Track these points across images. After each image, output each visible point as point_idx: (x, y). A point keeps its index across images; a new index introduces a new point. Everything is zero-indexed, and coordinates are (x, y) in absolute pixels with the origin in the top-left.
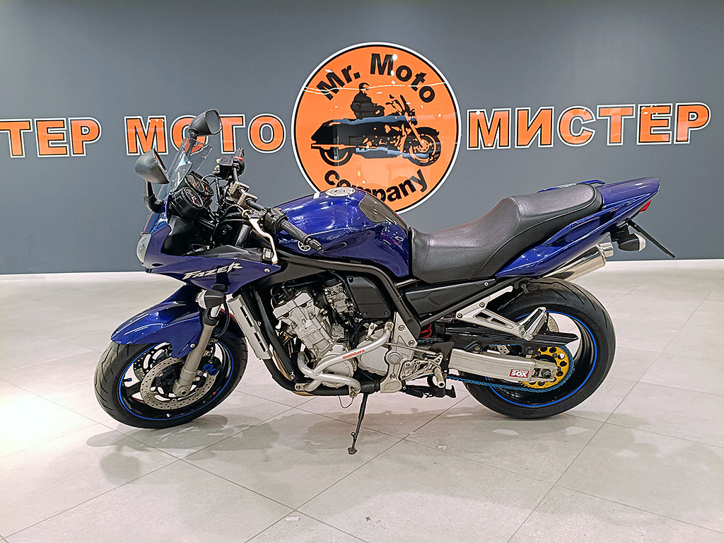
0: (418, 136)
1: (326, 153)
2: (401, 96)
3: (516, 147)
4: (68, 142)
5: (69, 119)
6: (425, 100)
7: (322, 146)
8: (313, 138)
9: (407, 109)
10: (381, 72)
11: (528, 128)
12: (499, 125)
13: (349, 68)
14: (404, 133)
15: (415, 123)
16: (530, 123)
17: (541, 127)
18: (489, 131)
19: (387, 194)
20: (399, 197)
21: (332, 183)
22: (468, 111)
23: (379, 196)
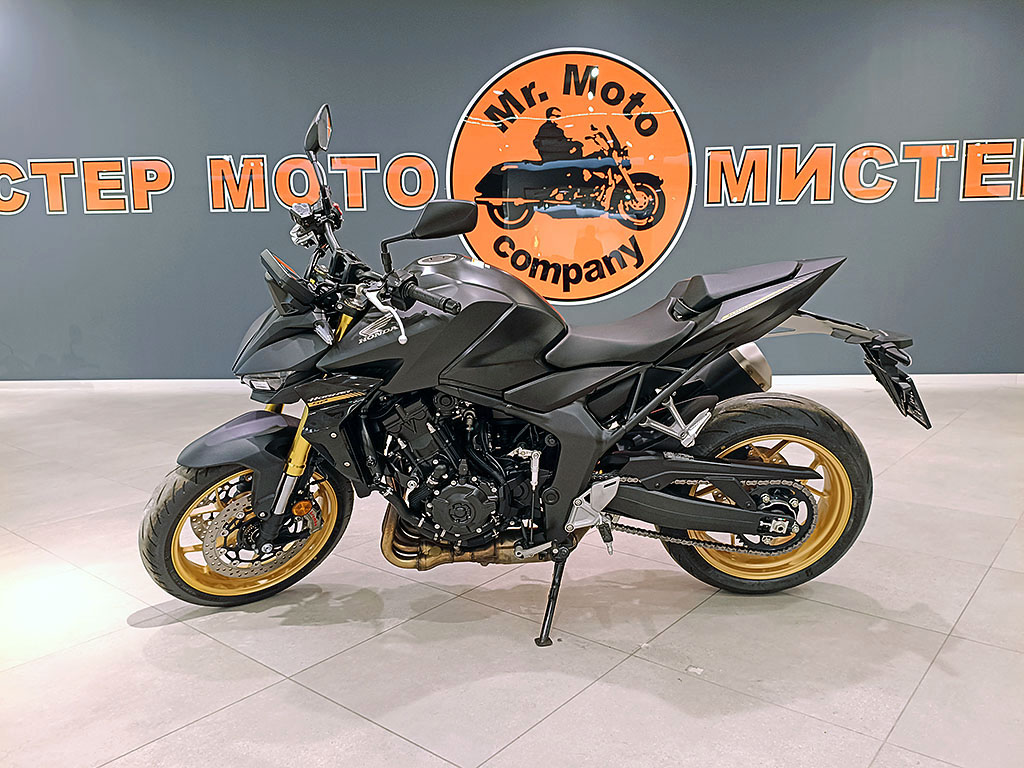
0: (632, 185)
1: (495, 211)
2: (608, 127)
3: (778, 203)
4: (127, 193)
5: (129, 159)
7: (491, 200)
8: (478, 188)
9: (617, 146)
10: (579, 92)
11: (797, 175)
12: (753, 170)
13: (532, 85)
14: (611, 181)
15: (628, 167)
16: (799, 168)
17: (815, 173)
18: (738, 179)
19: (585, 271)
20: (602, 275)
21: (504, 255)
22: (707, 149)
23: (573, 274)
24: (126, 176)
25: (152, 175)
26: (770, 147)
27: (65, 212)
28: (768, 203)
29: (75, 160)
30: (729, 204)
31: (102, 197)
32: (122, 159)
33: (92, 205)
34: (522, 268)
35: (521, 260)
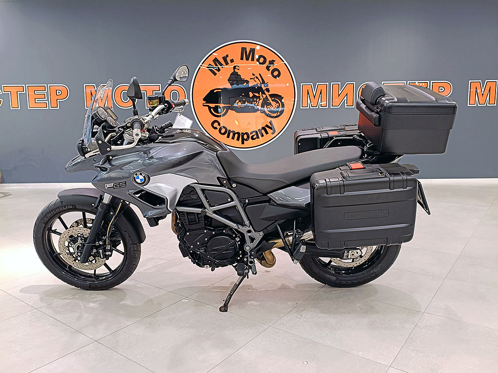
0: (270, 99)
1: (212, 109)
2: (260, 74)
3: (331, 107)
4: (48, 100)
5: (49, 85)
6: (275, 77)
7: (209, 105)
8: (204, 100)
9: (263, 82)
10: (247, 59)
11: (339, 95)
12: (321, 93)
13: (227, 56)
14: (261, 97)
15: (268, 90)
16: (340, 92)
17: (347, 95)
18: (314, 97)
19: (250, 136)
20: (258, 137)
21: (216, 128)
22: (302, 84)
23: (245, 137)
24: (47, 93)
25: (59, 93)
26: (328, 84)
27: (19, 108)
28: (327, 107)
29: (24, 85)
30: (311, 107)
31: (36, 102)
32: (46, 85)
33: (31, 105)
34: (224, 134)
35: (223, 131)
